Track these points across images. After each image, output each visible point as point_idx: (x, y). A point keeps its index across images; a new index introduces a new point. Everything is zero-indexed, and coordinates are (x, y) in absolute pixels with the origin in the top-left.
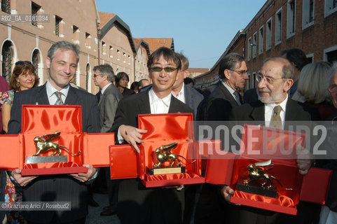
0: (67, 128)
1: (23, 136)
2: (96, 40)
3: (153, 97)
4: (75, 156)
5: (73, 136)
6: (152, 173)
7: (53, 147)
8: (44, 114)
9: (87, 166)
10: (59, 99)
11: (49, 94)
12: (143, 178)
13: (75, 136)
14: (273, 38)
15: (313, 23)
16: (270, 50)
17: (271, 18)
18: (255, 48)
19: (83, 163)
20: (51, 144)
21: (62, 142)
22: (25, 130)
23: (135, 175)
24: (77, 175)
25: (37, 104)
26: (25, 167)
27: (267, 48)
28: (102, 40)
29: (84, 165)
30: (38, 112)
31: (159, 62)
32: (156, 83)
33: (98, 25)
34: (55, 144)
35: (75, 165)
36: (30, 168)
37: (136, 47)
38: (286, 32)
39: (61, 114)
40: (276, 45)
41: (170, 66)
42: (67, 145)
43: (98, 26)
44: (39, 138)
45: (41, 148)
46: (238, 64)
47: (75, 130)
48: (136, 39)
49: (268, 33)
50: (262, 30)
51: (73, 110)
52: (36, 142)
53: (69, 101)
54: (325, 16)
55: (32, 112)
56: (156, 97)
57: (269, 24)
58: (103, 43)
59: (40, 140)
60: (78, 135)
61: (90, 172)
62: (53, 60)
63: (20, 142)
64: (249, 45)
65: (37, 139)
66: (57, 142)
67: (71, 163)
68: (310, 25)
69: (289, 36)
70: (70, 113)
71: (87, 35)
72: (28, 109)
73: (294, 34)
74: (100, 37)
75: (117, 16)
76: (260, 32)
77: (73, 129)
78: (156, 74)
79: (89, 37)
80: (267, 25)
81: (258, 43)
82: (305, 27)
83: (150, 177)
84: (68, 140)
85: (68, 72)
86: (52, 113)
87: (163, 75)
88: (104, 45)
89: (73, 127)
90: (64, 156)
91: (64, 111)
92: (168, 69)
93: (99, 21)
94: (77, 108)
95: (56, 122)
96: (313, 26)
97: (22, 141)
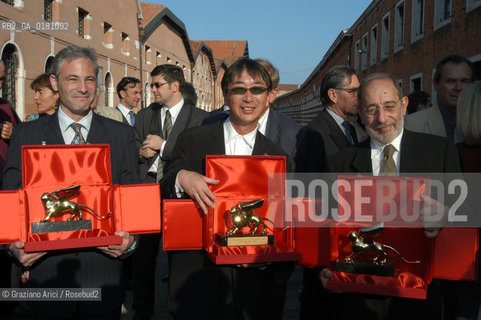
0: (90, 178)
1: (25, 192)
2: (137, 43)
3: (230, 133)
4: (102, 220)
5: (99, 189)
6: (225, 244)
7: (69, 207)
8: (55, 158)
9: (121, 234)
10: (78, 134)
11: (63, 128)
12: (211, 250)
13: (102, 190)
14: (391, 42)
15: (449, 21)
16: (386, 60)
17: (389, 13)
18: (365, 56)
19: (115, 230)
20: (66, 204)
21: (82, 199)
22: (28, 182)
23: (199, 246)
24: (106, 248)
25: (44, 144)
26: (28, 240)
27: (383, 57)
28: (146, 43)
29: (116, 233)
30: (46, 155)
31: (241, 80)
32: (238, 111)
33: (139, 21)
34: (73, 203)
35: (103, 234)
36: (37, 240)
37: (194, 54)
38: (410, 33)
39: (80, 158)
40: (395, 51)
41: (258, 85)
42: (90, 205)
43: (139, 24)
44: (49, 195)
45: (52, 210)
46: (346, 80)
47: (101, 181)
48: (194, 43)
49: (385, 34)
50: (375, 30)
51: (97, 151)
52: (44, 201)
53: (93, 137)
54: (467, 11)
55: (37, 156)
56: (234, 132)
57: (386, 21)
58: (147, 48)
59: (51, 198)
60: (106, 189)
61: (126, 242)
62: (60, 77)
63: (21, 202)
64: (357, 51)
65: (46, 197)
66: (75, 200)
67: (97, 231)
68: (445, 23)
69: (414, 39)
70: (93, 155)
71: (124, 36)
72: (31, 152)
73: (422, 36)
74: (143, 39)
75: (166, 9)
76: (372, 33)
77: (97, 178)
78: (238, 98)
79: (127, 39)
80: (383, 23)
81: (369, 49)
82: (437, 26)
83: (221, 250)
84: (92, 196)
85: (84, 90)
86: (66, 157)
87: (249, 99)
88: (149, 51)
89: (98, 175)
90: (87, 221)
91: (84, 153)
92: (255, 90)
93: (141, 16)
94: (103, 148)
95: (73, 170)
96: (449, 26)
97: (23, 200)
